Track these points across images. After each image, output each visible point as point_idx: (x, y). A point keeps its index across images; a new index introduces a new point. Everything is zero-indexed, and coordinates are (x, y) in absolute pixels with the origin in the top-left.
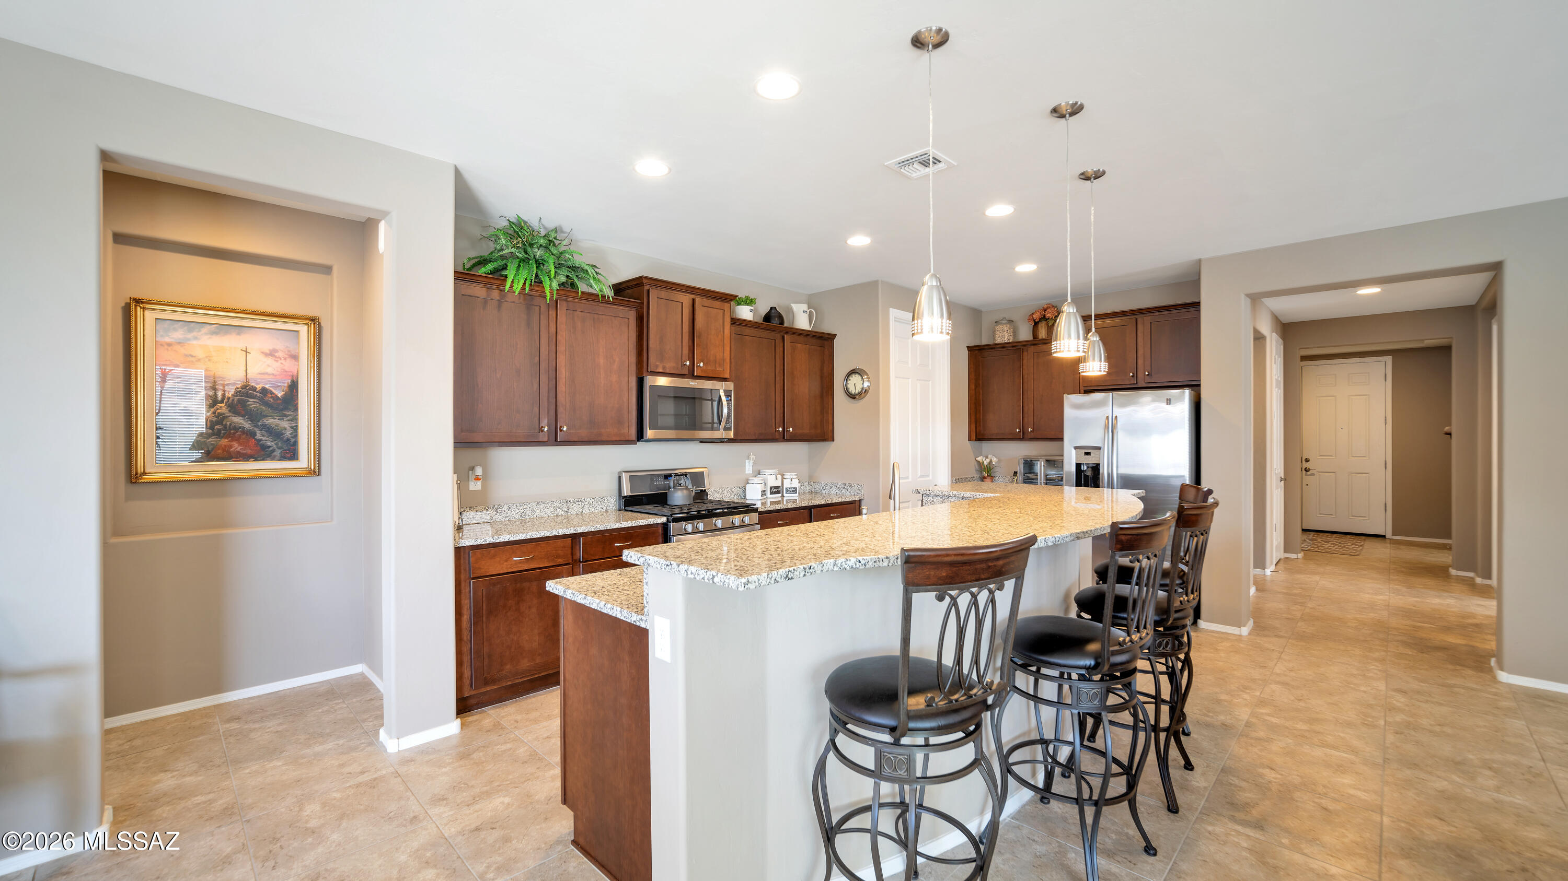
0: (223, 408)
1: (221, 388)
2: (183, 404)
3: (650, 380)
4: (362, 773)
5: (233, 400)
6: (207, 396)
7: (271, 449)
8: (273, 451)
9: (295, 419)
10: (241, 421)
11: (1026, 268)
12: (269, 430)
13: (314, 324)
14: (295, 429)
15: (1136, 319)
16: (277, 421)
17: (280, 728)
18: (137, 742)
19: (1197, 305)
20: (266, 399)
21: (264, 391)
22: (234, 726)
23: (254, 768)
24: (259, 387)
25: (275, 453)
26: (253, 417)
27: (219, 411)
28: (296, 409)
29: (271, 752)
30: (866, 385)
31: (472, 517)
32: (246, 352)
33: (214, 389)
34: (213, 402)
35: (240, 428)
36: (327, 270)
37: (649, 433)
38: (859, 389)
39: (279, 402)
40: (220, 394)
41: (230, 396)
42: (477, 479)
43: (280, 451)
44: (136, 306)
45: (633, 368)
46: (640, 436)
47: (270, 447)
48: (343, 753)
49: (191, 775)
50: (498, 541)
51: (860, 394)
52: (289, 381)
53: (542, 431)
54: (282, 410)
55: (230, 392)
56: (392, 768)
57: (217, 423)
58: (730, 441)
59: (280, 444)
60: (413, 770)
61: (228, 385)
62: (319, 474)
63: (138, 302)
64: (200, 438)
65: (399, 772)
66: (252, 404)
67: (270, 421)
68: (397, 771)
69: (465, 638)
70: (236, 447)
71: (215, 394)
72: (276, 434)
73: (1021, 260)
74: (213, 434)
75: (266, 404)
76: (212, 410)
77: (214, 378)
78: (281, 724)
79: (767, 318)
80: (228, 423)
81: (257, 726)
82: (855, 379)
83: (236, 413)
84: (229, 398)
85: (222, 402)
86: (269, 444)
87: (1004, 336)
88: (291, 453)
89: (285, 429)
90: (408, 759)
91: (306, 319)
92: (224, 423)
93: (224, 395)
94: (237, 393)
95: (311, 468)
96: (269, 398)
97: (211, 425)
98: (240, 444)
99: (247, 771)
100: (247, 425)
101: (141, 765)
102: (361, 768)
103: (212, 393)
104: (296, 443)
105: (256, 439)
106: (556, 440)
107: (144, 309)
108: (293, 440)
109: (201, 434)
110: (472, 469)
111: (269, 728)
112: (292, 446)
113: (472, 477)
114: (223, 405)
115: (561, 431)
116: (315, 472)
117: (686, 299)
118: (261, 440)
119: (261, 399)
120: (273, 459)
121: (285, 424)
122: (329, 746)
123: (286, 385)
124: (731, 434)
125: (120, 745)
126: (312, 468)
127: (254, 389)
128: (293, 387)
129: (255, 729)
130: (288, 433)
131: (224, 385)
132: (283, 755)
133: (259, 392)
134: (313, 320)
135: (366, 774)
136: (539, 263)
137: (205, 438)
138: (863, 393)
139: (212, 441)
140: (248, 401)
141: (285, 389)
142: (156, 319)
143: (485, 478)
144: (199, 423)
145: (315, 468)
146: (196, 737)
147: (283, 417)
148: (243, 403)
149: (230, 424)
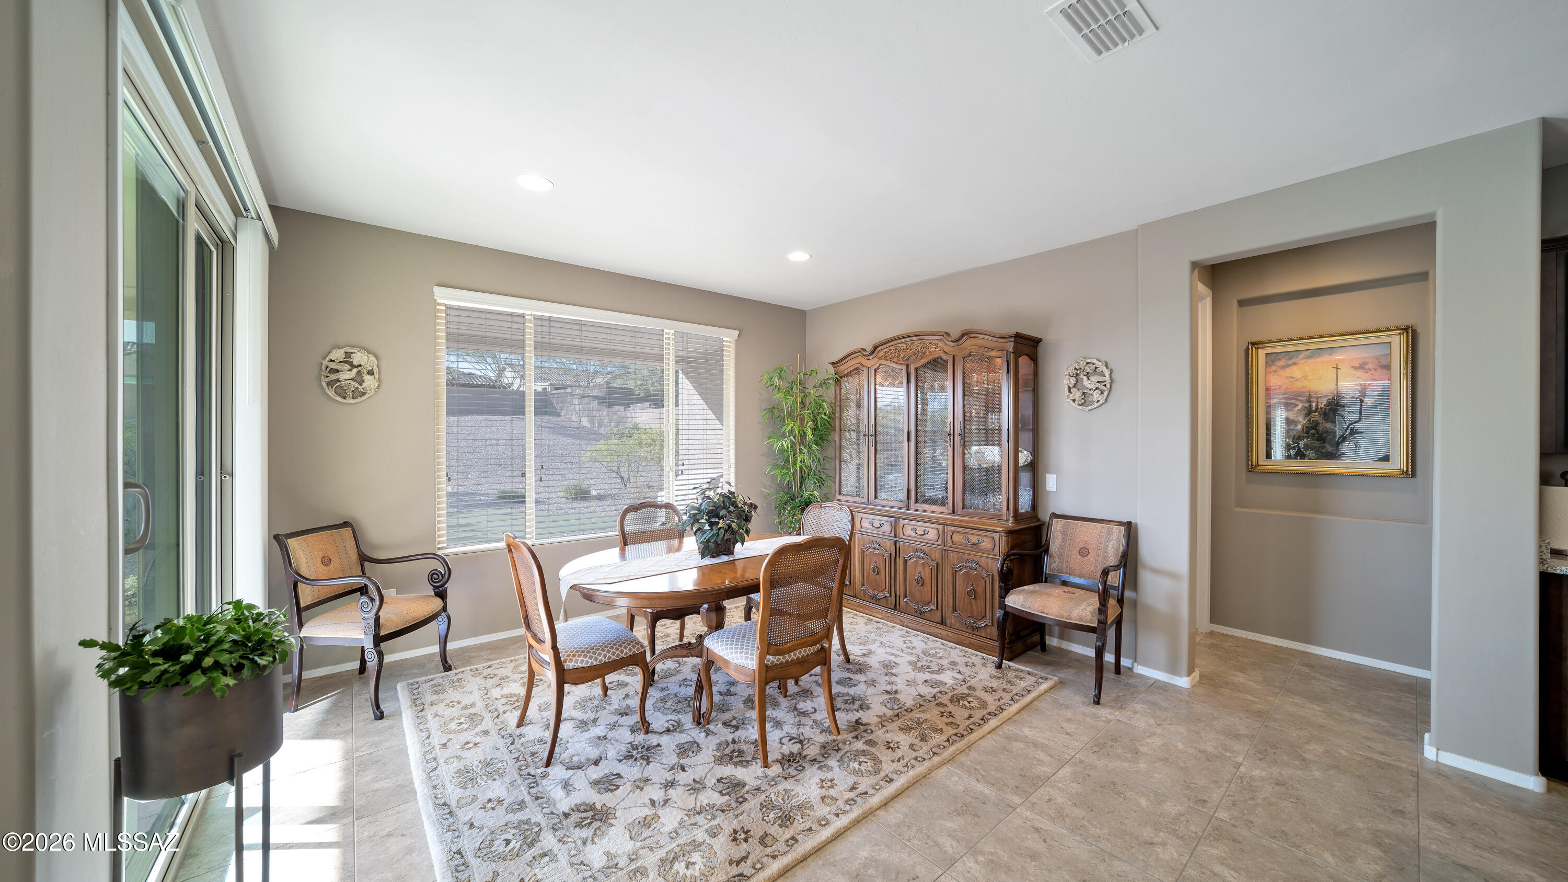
0: (1316, 416)
1: (1315, 400)
4: (1382, 753)
5: (1325, 409)
6: (1304, 408)
8: (1367, 453)
9: (1387, 424)
10: (1332, 427)
12: (1362, 436)
13: (1407, 332)
14: (1388, 435)
16: (1367, 426)
17: (1339, 688)
18: (1240, 650)
21: (1355, 399)
22: (1306, 670)
23: (1296, 701)
24: (1350, 396)
25: (1368, 455)
27: (1313, 419)
28: (1389, 414)
29: (1317, 698)
32: (1337, 368)
33: (1309, 401)
34: (1309, 412)
35: (1331, 432)
36: (1424, 276)
39: (1370, 408)
40: (1314, 405)
41: (1323, 406)
43: (1373, 453)
44: (1252, 347)
48: (1376, 731)
49: (1254, 682)
52: (1381, 390)
54: (1373, 415)
55: (1323, 402)
56: (1416, 769)
57: (1312, 428)
59: (1373, 447)
60: (1439, 783)
61: (1321, 397)
62: (1412, 474)
63: (1253, 344)
65: (1420, 775)
66: (1341, 413)
67: (1360, 426)
68: (1418, 773)
70: (1327, 447)
71: (1310, 406)
72: (1370, 438)
74: (1308, 437)
76: (1308, 418)
77: (1309, 392)
78: (1341, 686)
80: (1321, 429)
81: (1322, 677)
83: (1328, 420)
84: (1321, 408)
85: (1316, 411)
88: (1384, 454)
89: (1378, 434)
90: (1442, 772)
91: (1399, 329)
92: (1316, 428)
93: (1317, 406)
94: (1329, 403)
95: (1403, 470)
96: (1360, 404)
97: (1307, 429)
99: (1291, 700)
101: (1233, 662)
102: (1384, 750)
103: (1307, 405)
104: (1389, 447)
107: (1258, 348)
108: (1385, 445)
111: (1330, 683)
112: (1386, 449)
114: (1317, 414)
116: (1409, 473)
121: (1377, 430)
122: (1370, 720)
123: (1375, 392)
125: (1230, 646)
126: (1405, 469)
127: (1344, 400)
129: (1318, 679)
130: (1381, 438)
131: (1317, 398)
132: (1325, 705)
133: (1348, 402)
134: (1406, 329)
135: (1383, 756)
137: (1300, 439)
140: (1338, 410)
141: (1377, 396)
142: (1266, 354)
144: (1300, 425)
145: (1408, 470)
146: (1276, 664)
147: (1374, 424)
148: (1333, 412)
149: (1323, 429)
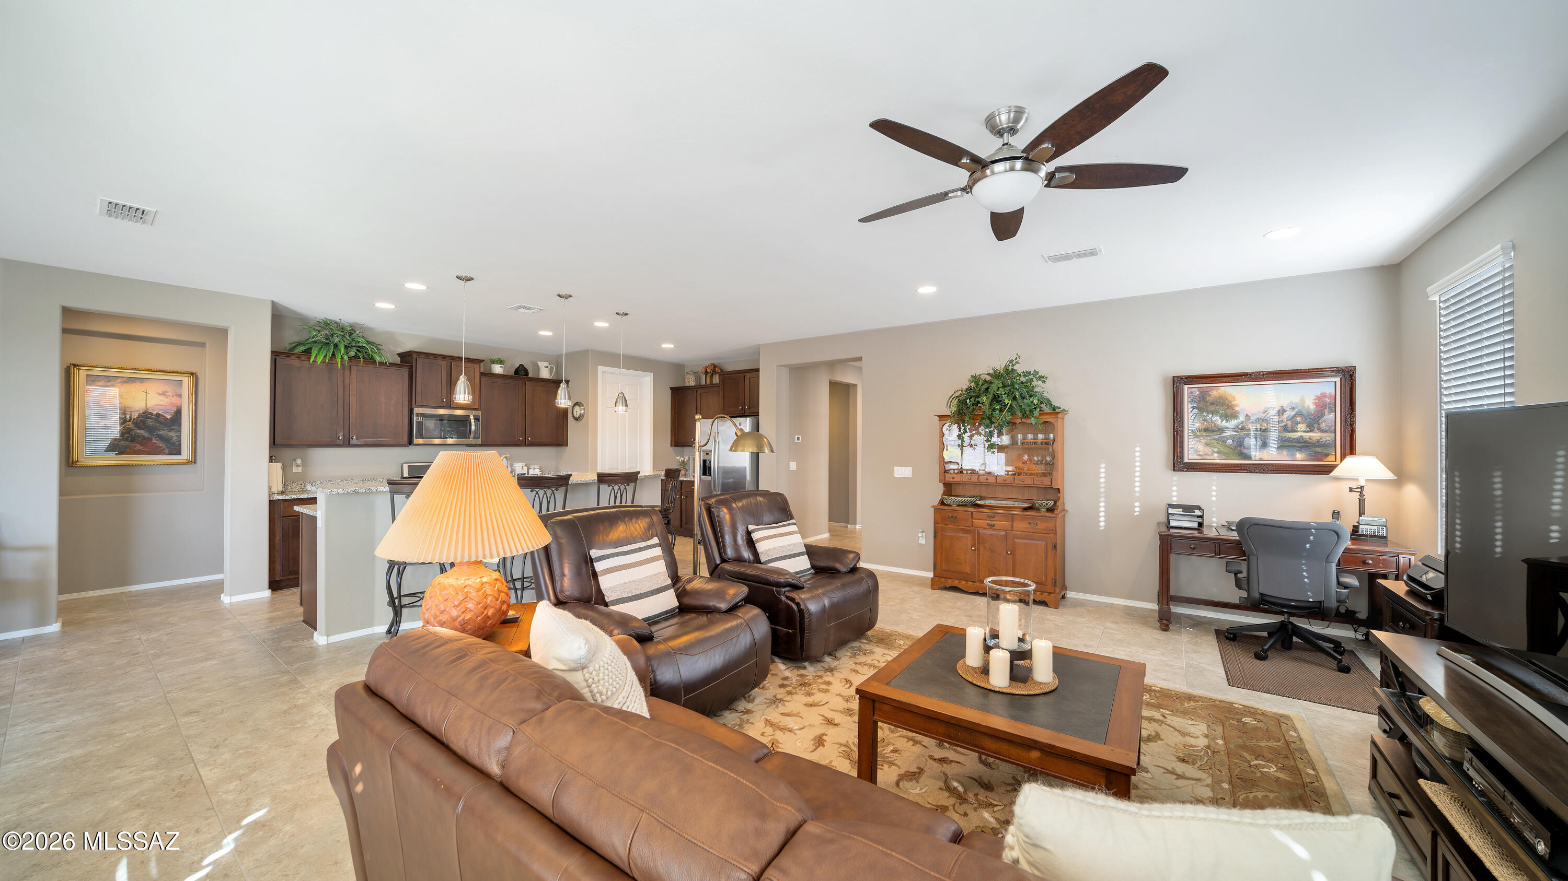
0: (131, 425)
1: (129, 413)
2: (103, 422)
3: (417, 410)
5: (137, 420)
6: (121, 418)
7: (162, 448)
8: (164, 449)
9: (179, 431)
10: (143, 432)
11: (668, 346)
12: (161, 438)
13: (193, 376)
14: (179, 437)
15: (744, 376)
16: (166, 432)
18: (73, 605)
19: (757, 370)
20: (159, 419)
21: (158, 415)
23: (143, 610)
24: (154, 413)
25: (165, 451)
26: (151, 430)
27: (128, 426)
28: (180, 425)
29: (155, 605)
30: (582, 412)
31: (294, 487)
32: (146, 393)
33: (125, 414)
34: (123, 421)
35: (141, 436)
36: (203, 345)
37: (416, 441)
38: (578, 415)
39: (168, 421)
40: (128, 417)
42: (298, 466)
43: (168, 450)
44: (75, 368)
45: (406, 403)
46: (410, 442)
47: (161, 447)
49: (105, 613)
50: (300, 497)
51: (579, 417)
52: (175, 409)
53: (339, 439)
54: (171, 426)
55: (135, 416)
56: (224, 607)
57: (126, 433)
58: (480, 445)
59: (168, 446)
61: (133, 411)
62: (195, 463)
63: (76, 366)
64: (115, 442)
66: (150, 422)
67: (162, 432)
68: (226, 608)
69: (277, 549)
70: (139, 447)
71: (125, 417)
72: (167, 440)
73: (666, 341)
74: (123, 439)
75: (160, 423)
76: (123, 426)
77: (125, 407)
79: (517, 372)
80: (134, 433)
81: (148, 598)
82: (577, 408)
83: (139, 428)
84: (134, 419)
85: (129, 421)
86: (161, 445)
87: (690, 382)
88: (176, 449)
89: (172, 437)
90: (237, 605)
91: (188, 374)
92: (131, 433)
93: (131, 418)
94: (140, 416)
96: (161, 419)
97: (122, 434)
98: (141, 445)
99: (139, 611)
100: (146, 434)
101: (76, 611)
103: (123, 416)
104: (180, 445)
105: (152, 443)
106: (349, 444)
107: (80, 370)
108: (177, 443)
109: (115, 439)
110: (295, 460)
111: (155, 598)
112: (177, 446)
113: (294, 465)
114: (130, 423)
115: (352, 439)
116: (193, 462)
117: (444, 363)
118: (156, 443)
119: (156, 420)
120: (164, 454)
121: (172, 434)
123: (173, 411)
124: (479, 441)
126: (190, 459)
127: (152, 414)
128: (178, 413)
129: (146, 599)
130: (174, 439)
131: (131, 412)
133: (154, 415)
134: (192, 374)
136: (336, 346)
137: (118, 442)
138: (582, 416)
139: (123, 443)
140: (147, 421)
141: (173, 414)
142: (88, 375)
143: (304, 465)
144: (116, 432)
145: (192, 460)
146: (109, 602)
147: (171, 430)
148: (143, 422)
